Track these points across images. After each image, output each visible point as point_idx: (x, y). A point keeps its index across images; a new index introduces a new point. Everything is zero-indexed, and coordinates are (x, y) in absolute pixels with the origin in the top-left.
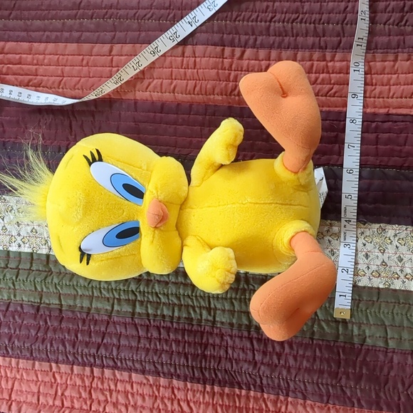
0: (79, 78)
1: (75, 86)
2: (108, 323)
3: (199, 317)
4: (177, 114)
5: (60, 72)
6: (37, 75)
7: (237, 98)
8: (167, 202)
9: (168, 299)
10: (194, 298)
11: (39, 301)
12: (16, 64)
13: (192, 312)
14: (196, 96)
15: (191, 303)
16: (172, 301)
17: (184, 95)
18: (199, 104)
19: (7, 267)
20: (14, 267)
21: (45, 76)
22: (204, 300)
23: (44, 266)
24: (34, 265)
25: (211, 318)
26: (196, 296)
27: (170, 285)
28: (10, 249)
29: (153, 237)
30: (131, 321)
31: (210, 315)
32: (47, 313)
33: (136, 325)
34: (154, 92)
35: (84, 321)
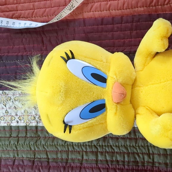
0: (45, 9)
1: (43, 14)
2: (81, 168)
3: (143, 161)
4: (113, 24)
5: (32, 7)
6: (17, 11)
7: (154, 8)
8: (124, 84)
9: (120, 149)
10: (137, 148)
11: (34, 157)
12: (3, 5)
13: (137, 157)
14: (125, 11)
15: (135, 151)
16: (122, 150)
17: (117, 11)
18: (127, 15)
19: (11, 137)
20: (16, 136)
21: (23, 10)
22: (145, 149)
23: (35, 133)
24: (28, 133)
25: (151, 161)
26: (139, 146)
27: (120, 140)
28: (12, 125)
29: (116, 110)
30: (96, 166)
31: (150, 158)
32: (40, 164)
33: (99, 168)
34: (96, 11)
35: (64, 168)
